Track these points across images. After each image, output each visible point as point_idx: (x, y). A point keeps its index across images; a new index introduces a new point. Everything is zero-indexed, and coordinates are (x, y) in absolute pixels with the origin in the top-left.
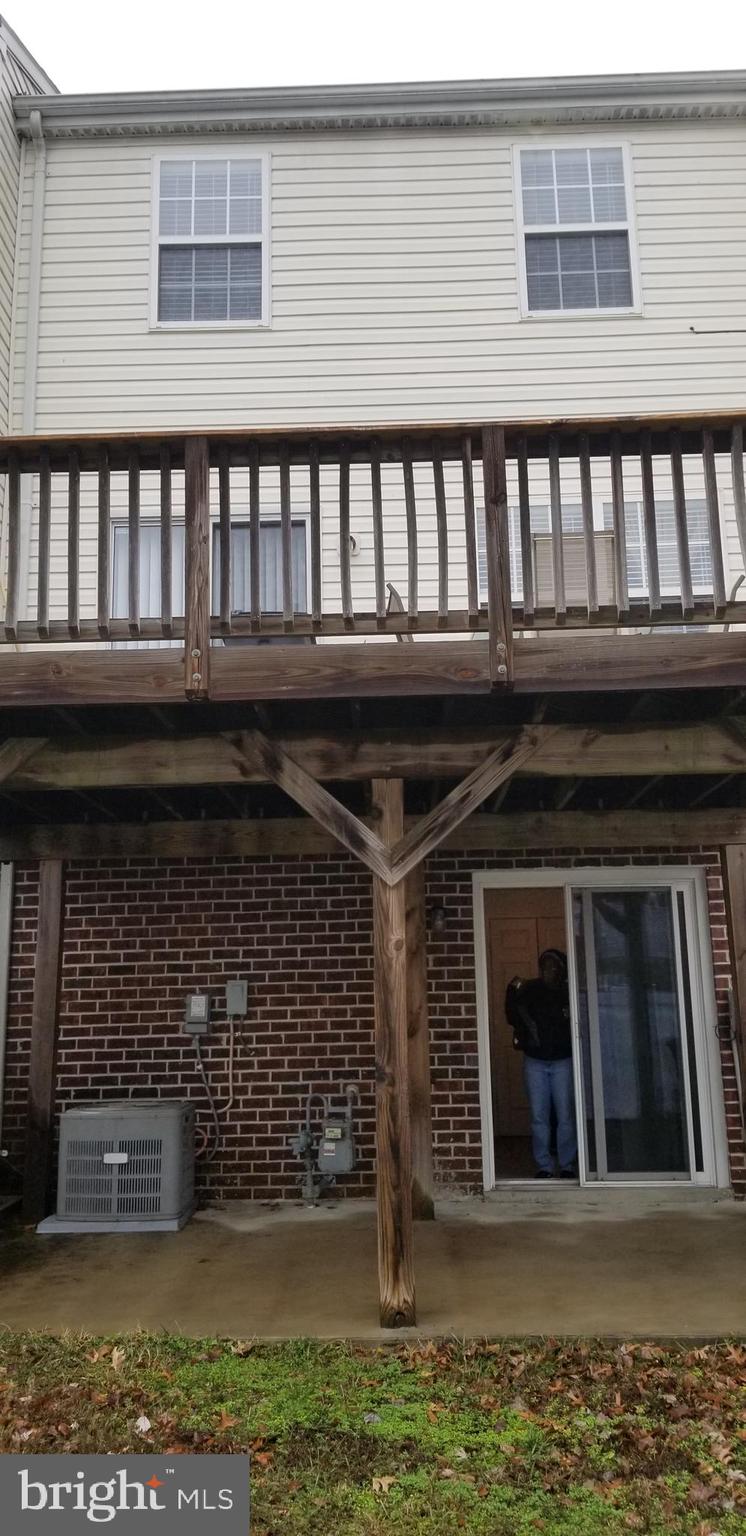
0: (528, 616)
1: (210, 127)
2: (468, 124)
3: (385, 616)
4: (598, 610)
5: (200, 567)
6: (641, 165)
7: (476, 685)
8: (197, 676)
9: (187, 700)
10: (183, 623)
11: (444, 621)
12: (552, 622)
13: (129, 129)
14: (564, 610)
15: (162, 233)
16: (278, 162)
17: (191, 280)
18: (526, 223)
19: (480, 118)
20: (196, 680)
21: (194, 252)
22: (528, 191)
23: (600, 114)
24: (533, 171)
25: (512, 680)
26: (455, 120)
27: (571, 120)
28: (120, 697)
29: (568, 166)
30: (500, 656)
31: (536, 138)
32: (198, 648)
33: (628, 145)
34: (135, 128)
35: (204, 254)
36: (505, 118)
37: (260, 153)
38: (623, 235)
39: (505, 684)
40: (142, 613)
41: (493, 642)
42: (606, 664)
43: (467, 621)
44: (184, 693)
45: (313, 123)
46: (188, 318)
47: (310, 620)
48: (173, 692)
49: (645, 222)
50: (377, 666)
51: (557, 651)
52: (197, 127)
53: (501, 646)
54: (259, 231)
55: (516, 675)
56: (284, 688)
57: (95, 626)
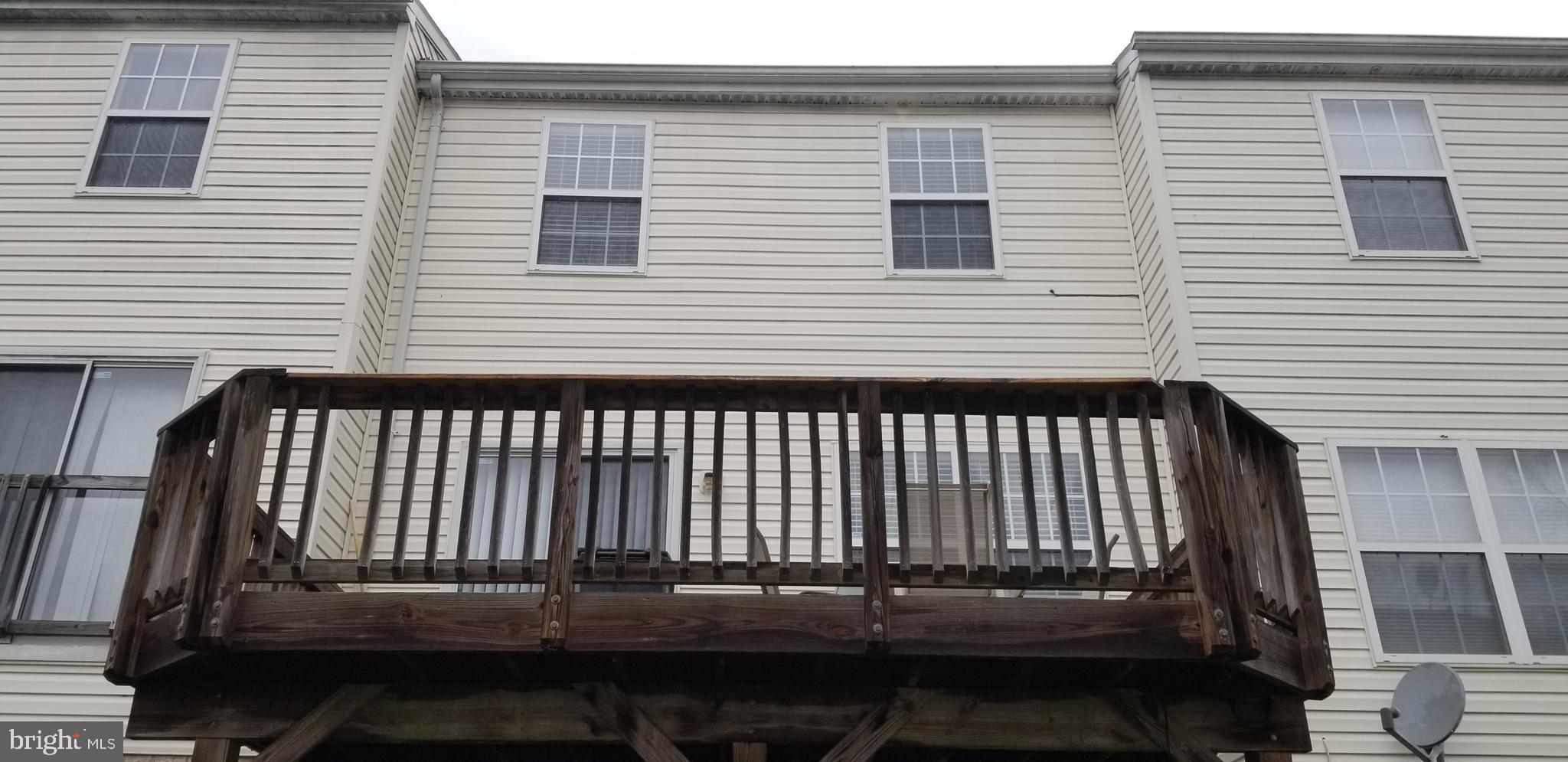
0: (906, 572)
1: (599, 95)
2: (838, 103)
3: (756, 566)
4: (977, 569)
5: (567, 509)
6: (999, 144)
7: (851, 643)
8: (555, 623)
9: (541, 650)
10: (545, 566)
11: (818, 573)
12: (929, 580)
13: (523, 93)
14: (942, 568)
15: (547, 186)
16: (660, 129)
17: (572, 228)
18: (891, 191)
19: (850, 99)
20: (553, 628)
21: (576, 203)
22: (892, 162)
23: (963, 99)
24: (899, 146)
25: (889, 640)
26: (828, 99)
27: (934, 103)
28: (470, 644)
29: (932, 142)
30: (875, 614)
31: (902, 118)
32: (558, 593)
33: (989, 127)
34: (529, 93)
35: (587, 206)
36: (873, 99)
37: (646, 121)
38: (985, 204)
39: (881, 645)
40: (504, 555)
41: (867, 599)
42: (987, 628)
43: (841, 574)
44: (539, 642)
45: (695, 97)
46: (567, 262)
47: (677, 567)
48: (528, 640)
49: (1005, 194)
50: (745, 619)
51: (935, 611)
52: (587, 95)
53: (877, 603)
54: (640, 188)
55: (894, 636)
56: (646, 639)
57: (451, 567)
